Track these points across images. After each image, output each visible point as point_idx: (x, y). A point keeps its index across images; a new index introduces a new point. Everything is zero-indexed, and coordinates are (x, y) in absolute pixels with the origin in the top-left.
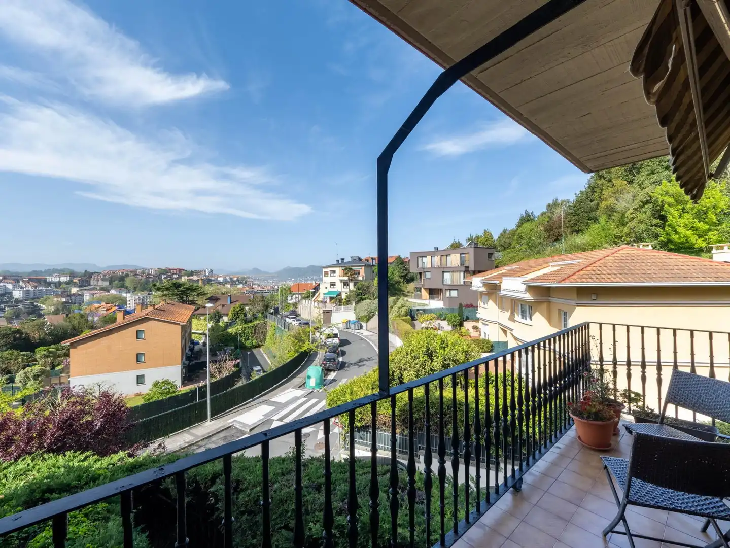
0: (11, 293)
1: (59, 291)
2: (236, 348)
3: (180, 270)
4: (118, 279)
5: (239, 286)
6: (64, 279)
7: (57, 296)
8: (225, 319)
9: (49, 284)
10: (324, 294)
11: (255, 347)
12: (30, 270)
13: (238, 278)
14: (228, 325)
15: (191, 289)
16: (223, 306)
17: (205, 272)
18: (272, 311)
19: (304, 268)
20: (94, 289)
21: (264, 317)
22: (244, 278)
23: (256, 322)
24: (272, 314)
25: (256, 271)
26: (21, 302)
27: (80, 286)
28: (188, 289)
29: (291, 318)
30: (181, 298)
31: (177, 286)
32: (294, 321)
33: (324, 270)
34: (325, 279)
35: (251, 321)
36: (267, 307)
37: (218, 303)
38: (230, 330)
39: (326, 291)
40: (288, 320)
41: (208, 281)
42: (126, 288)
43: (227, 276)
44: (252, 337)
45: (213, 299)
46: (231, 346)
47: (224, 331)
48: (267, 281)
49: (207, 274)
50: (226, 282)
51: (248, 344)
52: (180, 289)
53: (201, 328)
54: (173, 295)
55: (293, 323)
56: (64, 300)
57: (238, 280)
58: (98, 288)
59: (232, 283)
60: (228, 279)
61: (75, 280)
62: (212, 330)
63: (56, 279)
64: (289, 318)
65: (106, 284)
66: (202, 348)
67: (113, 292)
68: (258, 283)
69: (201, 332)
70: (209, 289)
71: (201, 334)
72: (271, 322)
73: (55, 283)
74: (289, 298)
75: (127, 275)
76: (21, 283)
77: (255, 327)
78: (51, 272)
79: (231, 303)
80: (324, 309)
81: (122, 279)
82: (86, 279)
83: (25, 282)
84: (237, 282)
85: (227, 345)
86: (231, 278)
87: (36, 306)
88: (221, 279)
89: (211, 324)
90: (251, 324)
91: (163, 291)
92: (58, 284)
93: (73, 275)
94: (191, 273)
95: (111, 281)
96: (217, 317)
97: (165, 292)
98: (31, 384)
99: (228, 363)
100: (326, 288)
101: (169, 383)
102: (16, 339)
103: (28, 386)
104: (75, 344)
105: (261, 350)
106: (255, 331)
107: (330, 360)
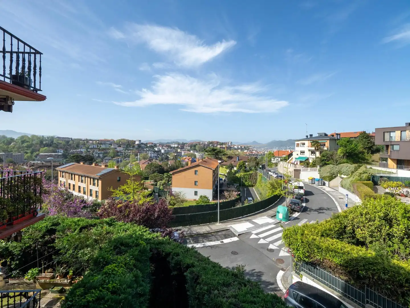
0: (161, 151)
1: (174, 151)
2: (240, 185)
3: (218, 142)
4: (193, 146)
5: (245, 151)
6: (176, 146)
7: (174, 153)
8: (235, 169)
9: (171, 148)
10: (296, 158)
11: (250, 186)
12: (166, 142)
13: (244, 146)
14: (236, 172)
15: (220, 152)
16: (235, 161)
17: (228, 143)
18: (261, 166)
19: (285, 141)
20: (185, 150)
21: (256, 170)
22: (248, 147)
23: (251, 172)
24: (260, 168)
25: (255, 142)
26: (163, 154)
27: (181, 149)
28: (218, 152)
29: (272, 172)
30: (216, 156)
31: (214, 150)
32: (274, 174)
33: (296, 142)
34: (297, 148)
35: (248, 171)
36: (258, 164)
37: (233, 160)
38: (237, 175)
39: (297, 157)
40: (270, 173)
41: (229, 148)
42: (196, 150)
43: (239, 145)
44: (249, 180)
45: (230, 158)
46: (237, 183)
47: (234, 175)
48: (261, 148)
49: (229, 144)
50: (238, 149)
51: (246, 183)
52: (215, 152)
53: (223, 172)
54: (212, 154)
55: (273, 175)
56: (176, 154)
57: (245, 148)
58: (187, 150)
59: (242, 149)
60: (240, 147)
61: (179, 146)
62: (229, 173)
63: (173, 146)
64: (271, 172)
65: (189, 148)
66: (224, 182)
67: (192, 152)
68: (256, 150)
69: (223, 174)
70: (229, 152)
71: (224, 175)
72: (260, 173)
73: (173, 147)
74: (273, 160)
75: (197, 144)
76: (164, 147)
77: (251, 175)
78: (172, 143)
79: (239, 160)
80: (295, 168)
81: (195, 146)
82: (182, 146)
83: (165, 147)
84: (244, 149)
85: (235, 183)
86: (241, 147)
87: (167, 156)
88: (236, 147)
89: (228, 171)
90: (248, 173)
91: (208, 152)
92: (174, 148)
93: (179, 144)
94: (222, 144)
95: (191, 147)
96: (231, 167)
97: (209, 153)
98: (161, 187)
99: (234, 193)
100: (297, 154)
101: (207, 197)
102: (160, 169)
103: (161, 188)
104: (173, 174)
105: (254, 188)
106: (250, 177)
107: (295, 204)
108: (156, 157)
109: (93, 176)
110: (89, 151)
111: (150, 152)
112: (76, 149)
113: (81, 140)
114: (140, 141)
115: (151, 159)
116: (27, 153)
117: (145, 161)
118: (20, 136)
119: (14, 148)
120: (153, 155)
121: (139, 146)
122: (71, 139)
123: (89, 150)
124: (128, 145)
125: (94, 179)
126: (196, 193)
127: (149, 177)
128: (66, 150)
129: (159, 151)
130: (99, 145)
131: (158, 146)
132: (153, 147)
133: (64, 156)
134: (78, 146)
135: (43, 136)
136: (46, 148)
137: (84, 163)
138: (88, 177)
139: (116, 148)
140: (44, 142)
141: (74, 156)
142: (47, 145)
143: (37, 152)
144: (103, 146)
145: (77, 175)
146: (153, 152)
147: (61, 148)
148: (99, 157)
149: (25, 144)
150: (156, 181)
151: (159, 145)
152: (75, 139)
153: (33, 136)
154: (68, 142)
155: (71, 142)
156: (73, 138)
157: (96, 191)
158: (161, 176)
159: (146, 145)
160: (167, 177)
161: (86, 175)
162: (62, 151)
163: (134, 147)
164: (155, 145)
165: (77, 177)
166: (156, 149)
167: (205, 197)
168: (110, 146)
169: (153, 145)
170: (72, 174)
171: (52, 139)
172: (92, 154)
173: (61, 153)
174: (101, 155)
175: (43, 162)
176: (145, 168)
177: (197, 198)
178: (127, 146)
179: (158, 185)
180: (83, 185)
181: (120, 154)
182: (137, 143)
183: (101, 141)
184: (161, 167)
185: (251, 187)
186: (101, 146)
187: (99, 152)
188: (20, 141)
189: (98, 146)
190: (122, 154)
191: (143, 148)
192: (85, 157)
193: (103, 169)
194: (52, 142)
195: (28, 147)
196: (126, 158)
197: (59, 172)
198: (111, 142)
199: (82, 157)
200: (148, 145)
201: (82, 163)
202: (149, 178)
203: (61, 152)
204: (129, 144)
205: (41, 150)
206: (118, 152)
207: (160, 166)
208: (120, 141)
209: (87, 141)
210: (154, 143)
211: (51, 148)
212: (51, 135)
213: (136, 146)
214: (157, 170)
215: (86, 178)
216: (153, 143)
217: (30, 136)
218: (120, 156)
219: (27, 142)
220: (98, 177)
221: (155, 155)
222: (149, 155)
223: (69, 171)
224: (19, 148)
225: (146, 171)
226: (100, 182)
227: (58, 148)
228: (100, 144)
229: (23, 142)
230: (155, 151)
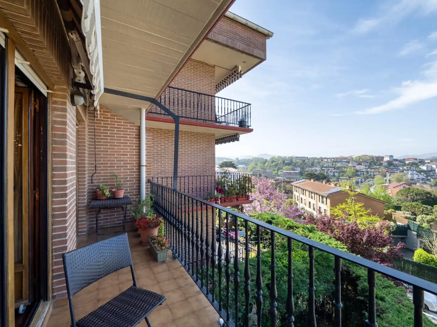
0: (435, 171)
98: (425, 225)
102: (427, 198)
103: (423, 226)
108: (423, 179)
109: (321, 193)
110: (323, 170)
111: (410, 172)
112: (311, 167)
113: (316, 158)
114: (391, 156)
115: (412, 182)
116: (274, 170)
117: (398, 184)
118: (271, 157)
119: (267, 166)
120: (416, 177)
121: (390, 163)
122: (307, 158)
123: (323, 168)
124: (372, 162)
125: (322, 197)
127: (401, 207)
128: (302, 168)
129: (430, 171)
130: (334, 163)
131: (429, 163)
132: (416, 164)
133: (301, 174)
134: (313, 165)
135: (285, 157)
136: (287, 166)
137: (314, 181)
138: (317, 194)
139: (355, 167)
140: (286, 162)
141: (308, 174)
142: (289, 164)
143: (281, 170)
144: (339, 165)
145: (308, 191)
146: (417, 171)
147: (299, 166)
148: (334, 176)
149: (274, 164)
150: (414, 214)
151: (431, 161)
152: (311, 158)
153: (279, 157)
154: (304, 161)
155: (306, 161)
156: (309, 157)
157: (325, 210)
158: (427, 208)
159: (402, 161)
161: (317, 192)
162: (299, 169)
163: (381, 164)
164: (422, 162)
165: (307, 193)
166: (424, 168)
168: (347, 164)
169: (416, 162)
170: (303, 190)
171: (291, 159)
172: (327, 173)
173: (298, 171)
174: (337, 174)
175: (285, 178)
176: (398, 193)
178: (370, 164)
179: (418, 219)
180: (313, 201)
181: (361, 174)
182: (386, 159)
183: (337, 158)
184: (431, 195)
186: (336, 165)
187: (334, 171)
188: (271, 161)
189: (333, 165)
190: (363, 174)
191: (396, 166)
192: (317, 175)
193: (333, 188)
194: (292, 161)
195: (276, 165)
196: (369, 179)
197: (294, 187)
198: (348, 160)
199: (316, 175)
200: (407, 162)
201: (312, 181)
202: (402, 208)
203: (298, 170)
204: (375, 161)
205: (283, 168)
206: (357, 171)
207: (428, 193)
208: (360, 157)
209: (322, 159)
210: (418, 158)
211: (291, 167)
213: (386, 164)
214: (421, 199)
215: (316, 195)
216: (416, 159)
217: (276, 158)
218: (360, 176)
219: (275, 162)
220: (326, 195)
221: (421, 177)
222: (409, 176)
223: (301, 187)
224: (270, 166)
225: (399, 197)
226: (328, 200)
227: (296, 167)
228: (335, 162)
229: (272, 162)
230: (421, 171)
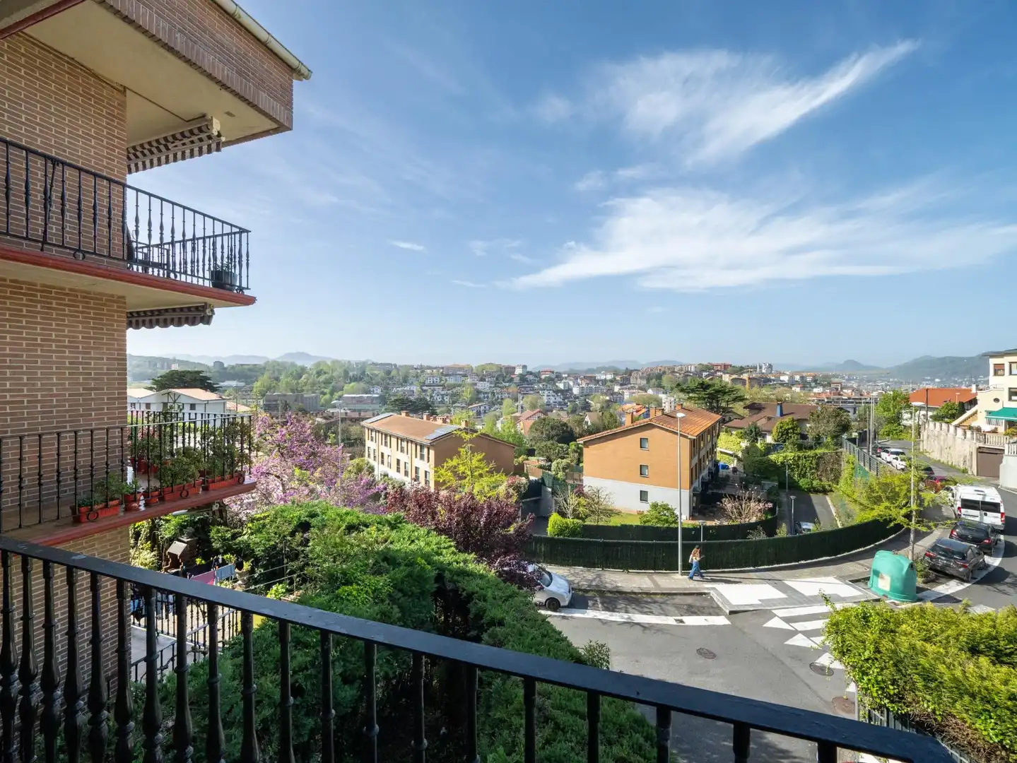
0: (571, 390)
1: (604, 389)
2: (782, 485)
3: (726, 366)
4: (655, 378)
5: (816, 390)
6: (609, 377)
7: (602, 394)
8: (769, 439)
9: (598, 381)
10: (989, 413)
11: (816, 491)
12: (585, 368)
13: (814, 377)
14: (770, 449)
15: (723, 391)
16: (769, 419)
17: (761, 367)
18: (855, 435)
19: (969, 359)
20: (632, 388)
21: (836, 444)
22: (826, 377)
23: (819, 451)
24: (853, 441)
25: (853, 364)
26: (577, 398)
27: (621, 385)
28: (718, 392)
29: (892, 453)
30: (711, 403)
31: (704, 386)
32: (897, 459)
33: (993, 361)
34: (993, 380)
35: (811, 448)
36: (845, 427)
37: (762, 414)
38: (773, 457)
39: (997, 407)
40: (884, 455)
41: (763, 381)
42: (663, 387)
43: (797, 373)
44: (812, 474)
45: (755, 408)
46: (773, 481)
47: (764, 455)
48: (875, 382)
49: (764, 371)
50: (792, 383)
51: (803, 483)
52: (708, 391)
53: (730, 448)
54: (699, 399)
55: (895, 462)
56: (608, 398)
57: (815, 381)
58: (637, 387)
59: (804, 385)
60: (797, 378)
61: (618, 378)
62: (747, 451)
63: (603, 377)
64: (887, 452)
65: (644, 382)
66: (731, 474)
67: (650, 392)
68: (855, 386)
69: (731, 452)
70: (752, 393)
71: (731, 455)
72: (849, 453)
73: (602, 380)
74: (906, 416)
75: (664, 373)
76: (579, 381)
77: (820, 458)
78: (599, 370)
79: (782, 415)
80: (981, 445)
81: (659, 377)
82: (625, 377)
83: (581, 379)
84: (813, 384)
85: (767, 478)
86: (802, 377)
87: (587, 403)
88: (785, 378)
89: (745, 444)
90: (810, 453)
91: (688, 393)
92: (605, 382)
93: (616, 373)
94: (741, 370)
95: (648, 380)
96: (756, 434)
97: (691, 395)
98: (560, 475)
99: (752, 504)
100: (997, 400)
101: (668, 509)
102: (564, 432)
103: (559, 476)
104: (586, 444)
105: (828, 498)
106: (817, 464)
107: (948, 553)
108: (560, 404)
109: (419, 440)
110: (425, 391)
111: (546, 392)
112: (402, 386)
113: (412, 367)
114: (524, 367)
115: (547, 409)
116: (324, 394)
117: (532, 413)
118: (316, 362)
119: (306, 384)
120: (552, 401)
121: (523, 378)
122: (395, 365)
123: (425, 388)
124: (499, 375)
125: (422, 447)
126: (643, 496)
127: (534, 450)
128: (386, 388)
129: (567, 391)
130: (444, 378)
131: (566, 378)
132: (552, 380)
133: (383, 400)
134: (406, 381)
135: (349, 362)
136: (352, 384)
137: (407, 415)
138: (412, 442)
139: (476, 384)
140: (351, 374)
141: (396, 400)
142: (356, 379)
143: (340, 393)
144: (451, 381)
145: (394, 436)
146: (554, 392)
147: (378, 384)
148: (442, 402)
149: (322, 378)
150: (549, 460)
151: (569, 376)
152: (401, 366)
153: (335, 362)
154: (389, 372)
155: (394, 373)
156: (398, 364)
157: (426, 472)
158: (562, 448)
159: (537, 375)
160: (576, 452)
161: (412, 437)
162: (379, 391)
163: (511, 380)
164: (559, 377)
165: (394, 441)
166: (561, 386)
167: (666, 508)
168: (463, 378)
169: (553, 376)
170: (386, 435)
171: (363, 367)
172: (431, 397)
173: (377, 394)
174: (447, 399)
175: (348, 411)
176: (531, 428)
177: (645, 508)
178: (497, 379)
179: (553, 468)
180: (404, 458)
181: (484, 397)
182: (518, 371)
183: (448, 368)
184: (567, 427)
185: (821, 495)
186: (446, 380)
187: (443, 393)
188: (314, 372)
189: (441, 380)
190: (488, 397)
191: (530, 383)
192: (415, 402)
193: (439, 427)
194: (363, 373)
195: (327, 382)
196: (496, 406)
197: (367, 430)
198: (465, 372)
199: (411, 401)
200: (543, 377)
201: (403, 414)
202: (536, 453)
203: (377, 392)
204: (503, 375)
205: (345, 388)
206: (479, 392)
207: (565, 425)
208: (483, 367)
209: (422, 369)
210: (556, 371)
211: (362, 385)
212: (363, 359)
213: (517, 380)
214: (557, 435)
215: (410, 444)
216: (553, 372)
217: (329, 363)
218: (483, 401)
219: (325, 373)
220: (427, 442)
221: (559, 399)
222: (545, 399)
223: (381, 429)
224: (313, 384)
225: (533, 435)
226: (432, 452)
227: (373, 385)
228: (446, 375)
229: (319, 373)
230: (557, 391)
